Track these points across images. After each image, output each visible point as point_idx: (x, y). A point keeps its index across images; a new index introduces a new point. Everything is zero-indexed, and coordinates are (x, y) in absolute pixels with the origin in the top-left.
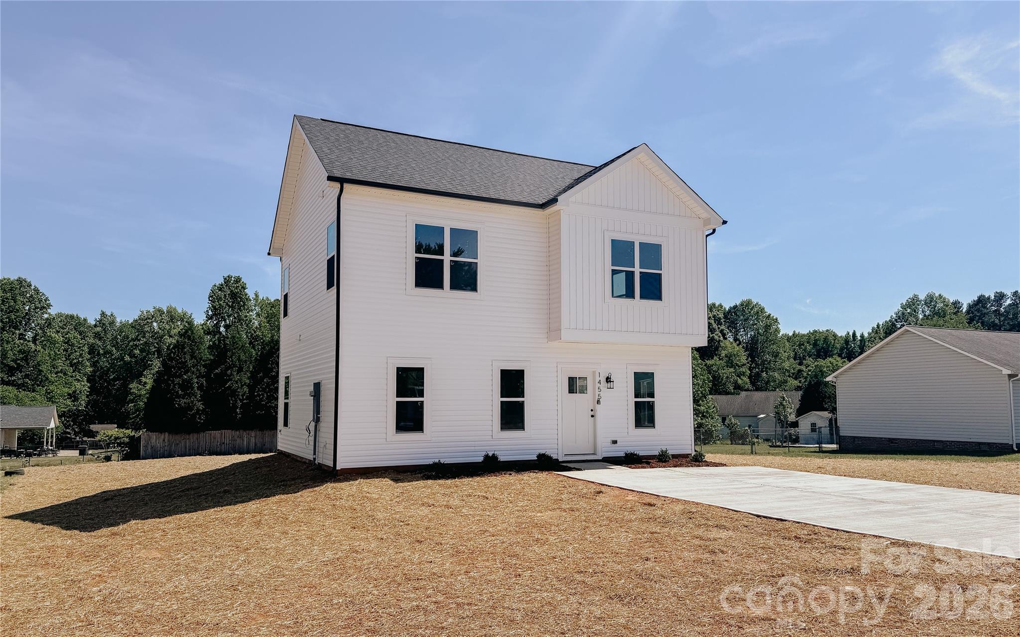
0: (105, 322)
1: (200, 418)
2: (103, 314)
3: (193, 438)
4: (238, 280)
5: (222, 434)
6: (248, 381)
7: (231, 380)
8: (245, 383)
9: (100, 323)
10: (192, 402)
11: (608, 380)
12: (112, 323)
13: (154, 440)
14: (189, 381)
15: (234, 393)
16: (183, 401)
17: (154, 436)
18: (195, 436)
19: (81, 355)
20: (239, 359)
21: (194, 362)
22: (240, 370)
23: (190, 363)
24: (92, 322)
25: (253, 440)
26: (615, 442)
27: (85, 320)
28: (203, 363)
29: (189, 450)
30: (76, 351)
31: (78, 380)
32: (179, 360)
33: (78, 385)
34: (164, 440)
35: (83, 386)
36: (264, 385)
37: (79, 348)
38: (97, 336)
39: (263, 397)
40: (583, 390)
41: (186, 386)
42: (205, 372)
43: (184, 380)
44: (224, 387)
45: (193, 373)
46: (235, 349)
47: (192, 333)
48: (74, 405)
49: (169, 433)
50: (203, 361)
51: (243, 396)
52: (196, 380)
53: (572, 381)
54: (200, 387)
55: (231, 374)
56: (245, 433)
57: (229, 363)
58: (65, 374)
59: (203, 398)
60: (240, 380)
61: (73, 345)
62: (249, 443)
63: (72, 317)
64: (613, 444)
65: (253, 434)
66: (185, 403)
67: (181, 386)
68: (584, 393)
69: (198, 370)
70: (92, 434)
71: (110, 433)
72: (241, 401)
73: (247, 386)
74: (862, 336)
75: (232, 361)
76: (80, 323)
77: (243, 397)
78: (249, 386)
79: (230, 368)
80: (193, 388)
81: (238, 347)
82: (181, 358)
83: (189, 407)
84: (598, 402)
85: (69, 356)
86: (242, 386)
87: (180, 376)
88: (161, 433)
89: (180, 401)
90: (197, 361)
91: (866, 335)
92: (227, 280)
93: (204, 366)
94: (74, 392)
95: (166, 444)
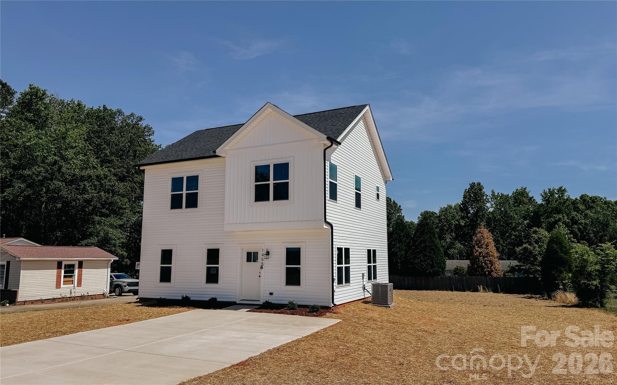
11: (268, 253)
26: (271, 294)
40: (255, 260)
53: (249, 254)
64: (270, 295)
68: (256, 262)
84: (262, 268)
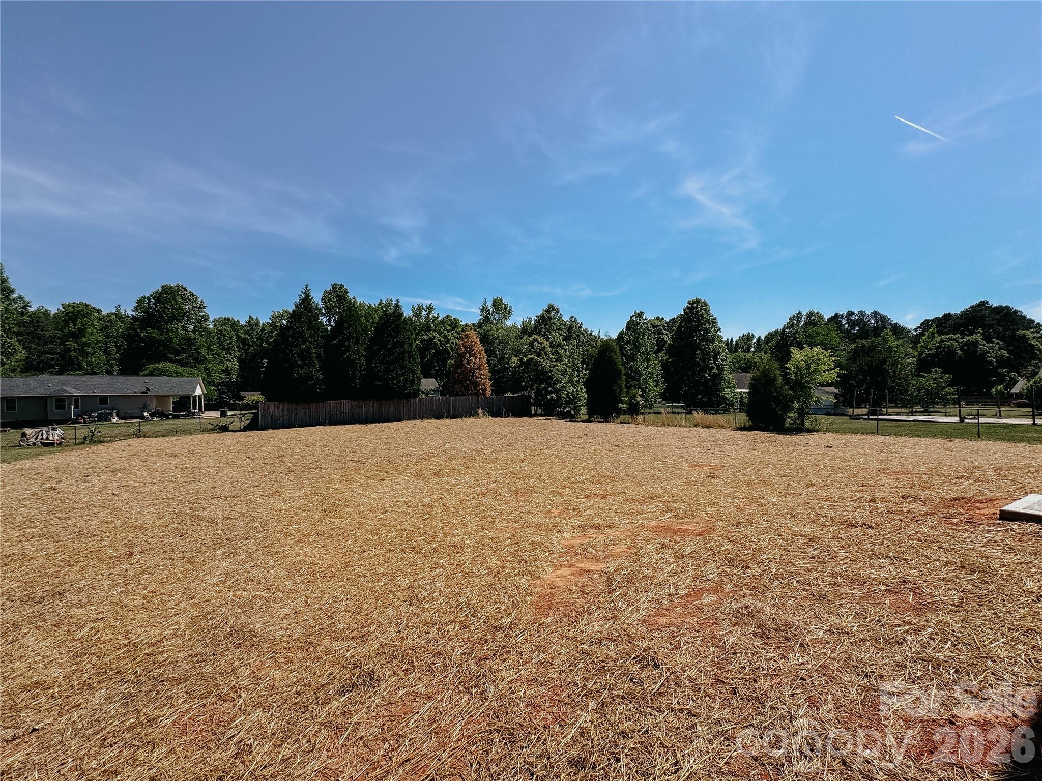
0: (252, 324)
1: (320, 388)
2: (250, 318)
3: (313, 407)
4: (342, 287)
5: (341, 403)
6: (364, 353)
7: (349, 351)
8: (362, 355)
9: (249, 323)
10: (312, 371)
12: (257, 324)
13: (273, 409)
14: (308, 350)
15: (351, 363)
16: (302, 371)
17: (273, 406)
18: (315, 405)
19: (231, 342)
20: (356, 330)
21: (311, 333)
22: (356, 343)
23: (307, 333)
24: (242, 323)
25: (371, 409)
27: (238, 321)
28: (320, 334)
29: (310, 419)
30: (227, 340)
31: (230, 361)
32: (295, 329)
33: (229, 364)
34: (283, 410)
35: (234, 365)
36: (380, 356)
37: (229, 337)
38: (247, 332)
39: (381, 368)
41: (305, 355)
42: (323, 342)
43: (302, 350)
44: (342, 358)
45: (310, 342)
46: (351, 321)
47: (309, 304)
48: (228, 378)
49: (288, 403)
50: (321, 332)
51: (361, 366)
52: (314, 351)
54: (319, 357)
55: (349, 346)
56: (363, 403)
57: (346, 335)
58: (219, 356)
59: (322, 369)
60: (358, 351)
61: (224, 335)
62: (367, 412)
63: (229, 319)
65: (371, 404)
66: (304, 373)
67: (300, 356)
69: (315, 340)
70: (242, 398)
71: (253, 398)
72: (360, 371)
73: (364, 357)
74: (759, 339)
75: (349, 332)
76: (234, 323)
77: (361, 368)
78: (365, 357)
79: (348, 339)
80: (311, 358)
81: (354, 319)
82: (298, 328)
83: (309, 377)
85: (222, 343)
86: (360, 357)
87: (298, 346)
88: (280, 403)
89: (298, 371)
90: (314, 331)
91: (763, 338)
92: (334, 286)
93: (322, 337)
94: (227, 368)
95: (286, 414)
